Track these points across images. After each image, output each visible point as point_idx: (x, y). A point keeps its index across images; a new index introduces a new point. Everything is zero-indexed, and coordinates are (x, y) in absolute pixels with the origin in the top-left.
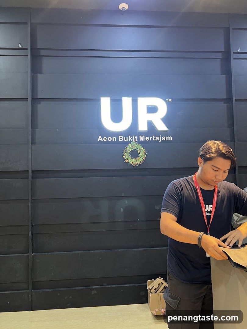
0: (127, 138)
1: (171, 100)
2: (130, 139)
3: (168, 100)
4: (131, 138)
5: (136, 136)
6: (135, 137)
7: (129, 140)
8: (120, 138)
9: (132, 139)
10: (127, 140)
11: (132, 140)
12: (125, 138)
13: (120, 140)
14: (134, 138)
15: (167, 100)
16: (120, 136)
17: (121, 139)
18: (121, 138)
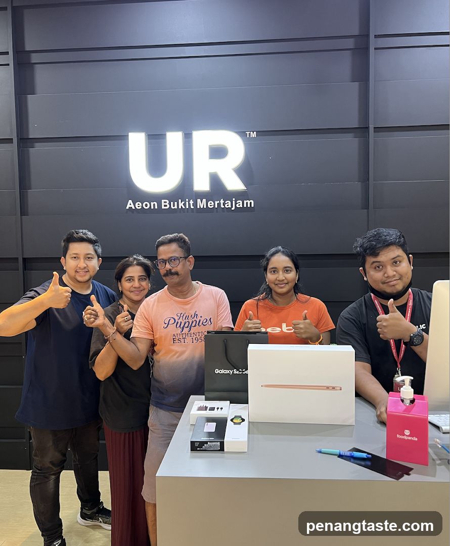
0: (176, 203)
1: (255, 133)
2: (181, 205)
3: (250, 134)
4: (183, 202)
5: (191, 200)
6: (189, 201)
7: (180, 207)
8: (163, 204)
9: (185, 205)
10: (176, 207)
11: (184, 207)
12: (172, 203)
13: (163, 207)
14: (187, 203)
15: (248, 133)
16: (163, 201)
17: (165, 206)
18: (165, 204)
